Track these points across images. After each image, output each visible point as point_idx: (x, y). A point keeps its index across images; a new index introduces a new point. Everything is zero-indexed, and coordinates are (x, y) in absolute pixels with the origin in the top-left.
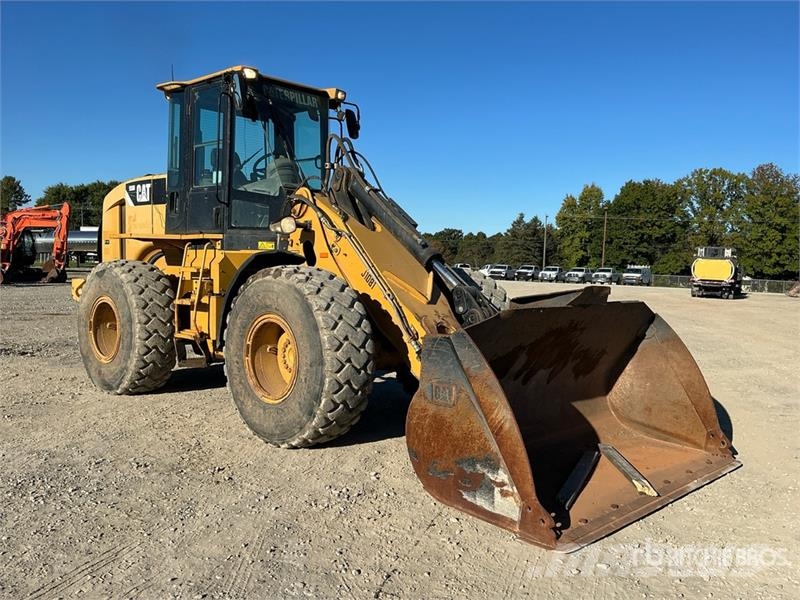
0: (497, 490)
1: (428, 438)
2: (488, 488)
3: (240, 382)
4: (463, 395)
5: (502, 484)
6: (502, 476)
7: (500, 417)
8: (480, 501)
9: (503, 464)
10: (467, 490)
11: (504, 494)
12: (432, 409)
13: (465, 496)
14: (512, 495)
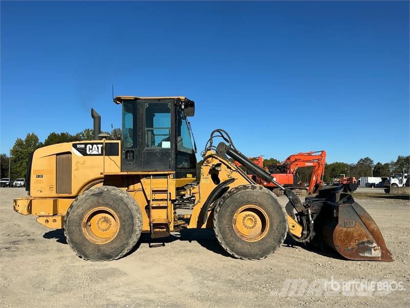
0: (372, 249)
1: (344, 239)
2: (369, 250)
3: (232, 236)
4: (357, 223)
5: (375, 247)
6: (375, 244)
7: (373, 227)
8: (367, 255)
9: (374, 241)
10: (361, 252)
11: (375, 250)
12: (345, 229)
13: (361, 254)
14: (378, 249)
